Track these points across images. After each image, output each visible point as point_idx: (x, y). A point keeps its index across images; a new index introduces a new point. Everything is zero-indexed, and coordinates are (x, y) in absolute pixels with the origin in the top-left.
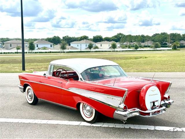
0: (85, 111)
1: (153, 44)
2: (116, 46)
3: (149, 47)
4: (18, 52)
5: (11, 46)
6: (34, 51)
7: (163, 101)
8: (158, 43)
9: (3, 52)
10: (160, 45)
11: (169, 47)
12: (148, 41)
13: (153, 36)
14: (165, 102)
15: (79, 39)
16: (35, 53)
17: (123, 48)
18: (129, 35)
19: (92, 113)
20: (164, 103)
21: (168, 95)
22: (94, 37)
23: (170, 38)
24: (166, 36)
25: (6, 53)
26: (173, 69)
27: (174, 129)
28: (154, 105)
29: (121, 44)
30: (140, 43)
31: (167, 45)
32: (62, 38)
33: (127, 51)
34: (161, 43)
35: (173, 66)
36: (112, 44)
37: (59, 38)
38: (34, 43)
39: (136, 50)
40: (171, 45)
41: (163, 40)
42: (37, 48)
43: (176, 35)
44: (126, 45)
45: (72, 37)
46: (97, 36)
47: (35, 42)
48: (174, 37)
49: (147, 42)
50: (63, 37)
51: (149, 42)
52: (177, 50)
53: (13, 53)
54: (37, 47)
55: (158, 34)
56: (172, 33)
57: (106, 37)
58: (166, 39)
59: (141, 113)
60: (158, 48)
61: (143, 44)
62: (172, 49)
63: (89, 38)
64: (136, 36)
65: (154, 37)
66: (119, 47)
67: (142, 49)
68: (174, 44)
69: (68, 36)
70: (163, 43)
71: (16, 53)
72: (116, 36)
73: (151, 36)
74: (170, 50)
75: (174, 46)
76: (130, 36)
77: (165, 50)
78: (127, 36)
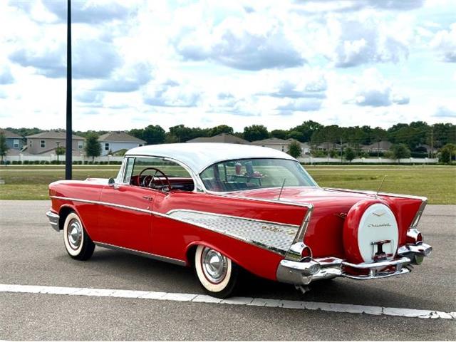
0: (207, 267)
1: (391, 148)
2: (301, 150)
3: (381, 155)
4: (60, 160)
5: (43, 146)
6: (98, 159)
7: (404, 247)
8: (403, 145)
9: (22, 160)
10: (409, 151)
11: (430, 158)
12: (380, 141)
13: (390, 130)
14: (409, 249)
15: (210, 132)
16: (102, 163)
17: (318, 157)
18: (333, 126)
19: (224, 272)
20: (407, 251)
21: (419, 232)
22: (246, 129)
23: (435, 135)
24: (424, 131)
25: (31, 163)
26: (437, 199)
27: (431, 314)
28: (380, 251)
29: (312, 148)
30: (360, 145)
31: (426, 151)
32: (167, 130)
33: (326, 163)
34: (412, 147)
35: (437, 193)
36: (289, 145)
37: (159, 129)
38: (99, 140)
39: (349, 161)
40: (435, 152)
41: (415, 140)
42: (107, 152)
43: (447, 129)
44: (325, 149)
45: (194, 129)
46: (254, 126)
47: (101, 137)
48: (444, 133)
49: (377, 143)
50: (171, 129)
51: (381, 143)
52: (452, 164)
53: (47, 163)
54: (107, 149)
55: (406, 125)
56: (438, 123)
57: (276, 130)
58: (423, 136)
59: (347, 270)
60: (404, 157)
61: (366, 149)
62: (440, 161)
63: (234, 132)
64: (350, 128)
65: (396, 132)
66: (307, 153)
67: (364, 160)
68: (443, 149)
69: (182, 126)
70: (417, 147)
71: (53, 162)
72: (299, 129)
73: (387, 130)
74: (435, 164)
75: (443, 155)
76: (335, 128)
77: (421, 164)
78: (328, 127)
